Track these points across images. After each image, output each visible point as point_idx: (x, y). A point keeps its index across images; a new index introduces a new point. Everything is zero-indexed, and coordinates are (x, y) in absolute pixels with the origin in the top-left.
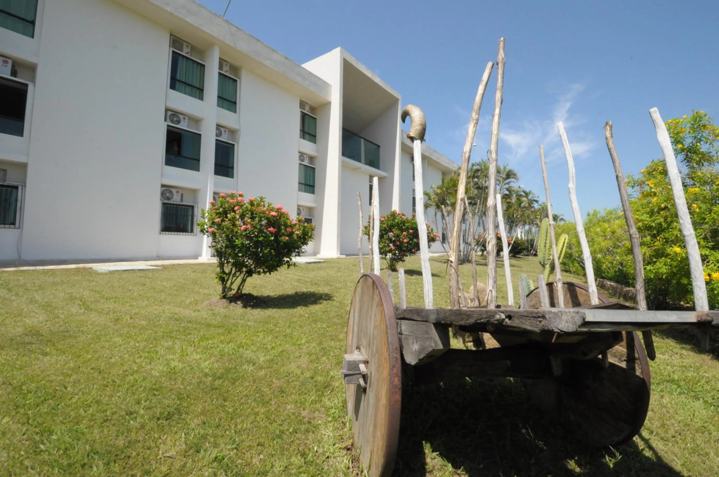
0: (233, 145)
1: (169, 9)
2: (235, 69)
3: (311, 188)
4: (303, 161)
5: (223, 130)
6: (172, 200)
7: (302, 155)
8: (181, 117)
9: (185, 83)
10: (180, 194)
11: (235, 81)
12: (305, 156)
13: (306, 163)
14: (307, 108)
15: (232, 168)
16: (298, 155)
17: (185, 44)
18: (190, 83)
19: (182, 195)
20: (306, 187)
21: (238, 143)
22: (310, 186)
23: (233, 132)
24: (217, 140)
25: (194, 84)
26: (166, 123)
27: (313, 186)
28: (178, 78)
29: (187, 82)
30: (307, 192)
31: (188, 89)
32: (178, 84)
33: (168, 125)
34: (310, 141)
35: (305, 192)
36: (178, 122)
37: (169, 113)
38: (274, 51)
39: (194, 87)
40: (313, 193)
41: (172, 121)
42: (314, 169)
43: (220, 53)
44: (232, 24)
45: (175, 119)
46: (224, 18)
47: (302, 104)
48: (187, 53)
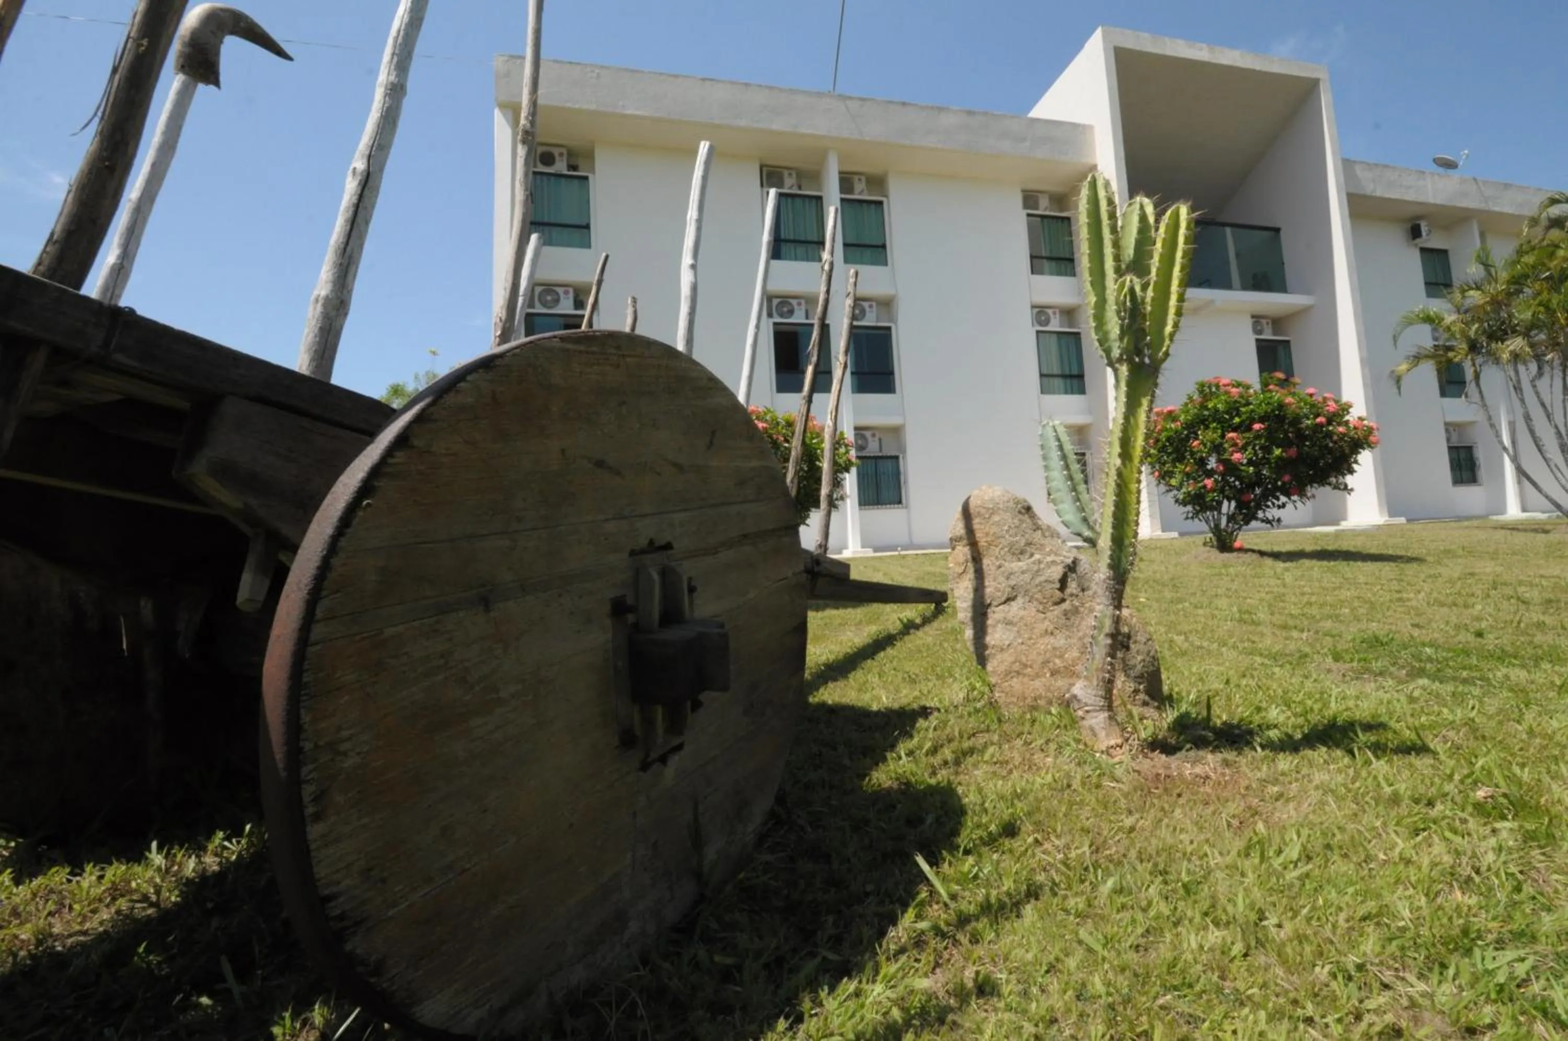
0: (889, 328)
1: (743, 123)
2: (878, 182)
3: (1075, 382)
4: (1047, 322)
5: (866, 305)
7: (1040, 312)
8: (794, 302)
9: (794, 241)
11: (880, 203)
12: (1050, 311)
13: (1055, 325)
14: (1044, 202)
16: (1027, 315)
17: (786, 173)
18: (803, 238)
20: (1068, 381)
21: (896, 323)
22: (1071, 376)
23: (886, 304)
25: (809, 238)
26: (771, 321)
27: (1081, 377)
28: (783, 236)
29: (797, 238)
30: (1072, 393)
31: (801, 250)
32: (784, 248)
33: (775, 324)
34: (1059, 274)
35: (1066, 393)
36: (791, 312)
37: (775, 302)
38: (940, 109)
40: (1082, 391)
41: (781, 315)
42: (1077, 335)
43: (841, 161)
44: (850, 98)
45: (785, 309)
46: (836, 93)
47: (1030, 199)
48: (791, 188)
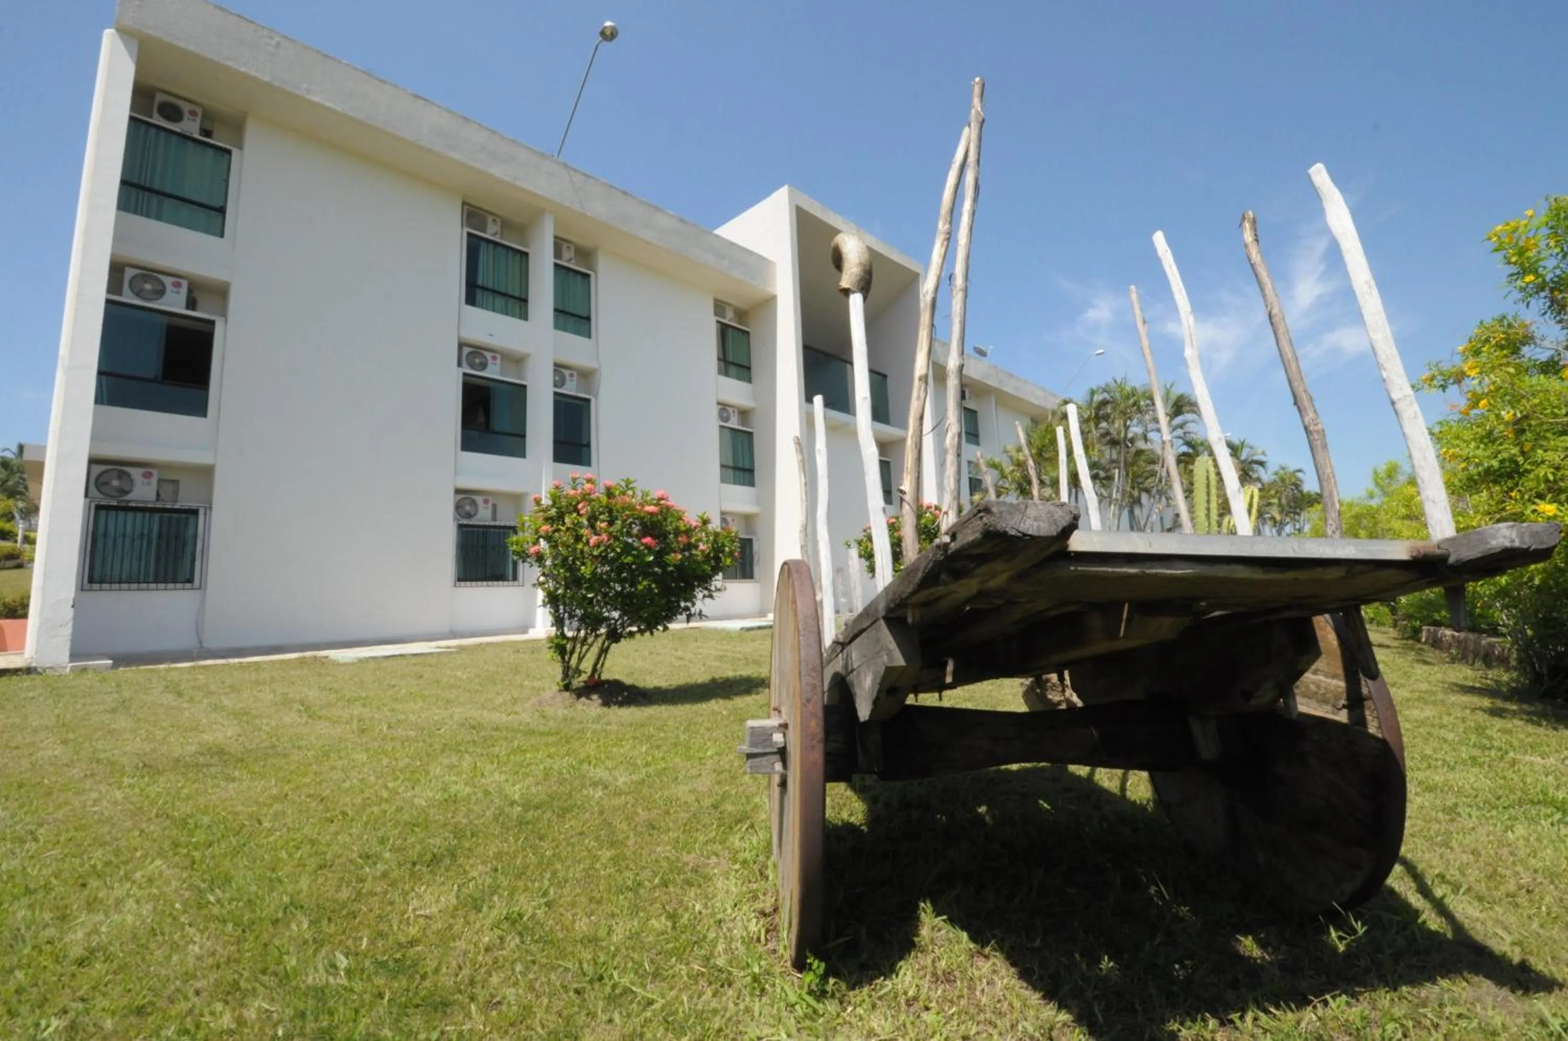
0: (588, 401)
2: (586, 254)
3: (747, 475)
4: (727, 419)
5: (567, 373)
6: (478, 516)
7: (724, 409)
8: (488, 355)
9: (494, 291)
10: (490, 505)
11: (587, 276)
12: (730, 410)
13: (734, 423)
14: (730, 314)
15: (588, 445)
16: (715, 410)
17: (490, 219)
18: (503, 290)
19: (494, 506)
20: (737, 473)
21: (596, 396)
22: (744, 470)
23: (586, 376)
24: (556, 394)
25: (510, 293)
26: (461, 370)
27: (751, 471)
28: (480, 282)
29: (496, 288)
30: (739, 484)
31: (499, 301)
32: (479, 295)
33: (465, 374)
34: (739, 378)
35: (735, 483)
36: (484, 366)
37: (466, 350)
38: (657, 209)
39: (512, 297)
40: (752, 484)
41: (472, 366)
42: (750, 434)
43: (556, 226)
44: (575, 170)
45: (477, 361)
46: (560, 160)
47: (719, 307)
48: (495, 234)
